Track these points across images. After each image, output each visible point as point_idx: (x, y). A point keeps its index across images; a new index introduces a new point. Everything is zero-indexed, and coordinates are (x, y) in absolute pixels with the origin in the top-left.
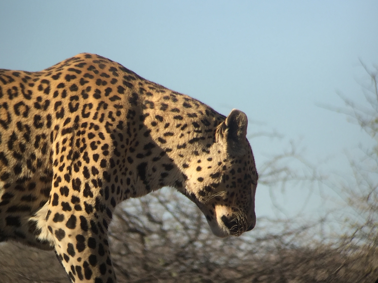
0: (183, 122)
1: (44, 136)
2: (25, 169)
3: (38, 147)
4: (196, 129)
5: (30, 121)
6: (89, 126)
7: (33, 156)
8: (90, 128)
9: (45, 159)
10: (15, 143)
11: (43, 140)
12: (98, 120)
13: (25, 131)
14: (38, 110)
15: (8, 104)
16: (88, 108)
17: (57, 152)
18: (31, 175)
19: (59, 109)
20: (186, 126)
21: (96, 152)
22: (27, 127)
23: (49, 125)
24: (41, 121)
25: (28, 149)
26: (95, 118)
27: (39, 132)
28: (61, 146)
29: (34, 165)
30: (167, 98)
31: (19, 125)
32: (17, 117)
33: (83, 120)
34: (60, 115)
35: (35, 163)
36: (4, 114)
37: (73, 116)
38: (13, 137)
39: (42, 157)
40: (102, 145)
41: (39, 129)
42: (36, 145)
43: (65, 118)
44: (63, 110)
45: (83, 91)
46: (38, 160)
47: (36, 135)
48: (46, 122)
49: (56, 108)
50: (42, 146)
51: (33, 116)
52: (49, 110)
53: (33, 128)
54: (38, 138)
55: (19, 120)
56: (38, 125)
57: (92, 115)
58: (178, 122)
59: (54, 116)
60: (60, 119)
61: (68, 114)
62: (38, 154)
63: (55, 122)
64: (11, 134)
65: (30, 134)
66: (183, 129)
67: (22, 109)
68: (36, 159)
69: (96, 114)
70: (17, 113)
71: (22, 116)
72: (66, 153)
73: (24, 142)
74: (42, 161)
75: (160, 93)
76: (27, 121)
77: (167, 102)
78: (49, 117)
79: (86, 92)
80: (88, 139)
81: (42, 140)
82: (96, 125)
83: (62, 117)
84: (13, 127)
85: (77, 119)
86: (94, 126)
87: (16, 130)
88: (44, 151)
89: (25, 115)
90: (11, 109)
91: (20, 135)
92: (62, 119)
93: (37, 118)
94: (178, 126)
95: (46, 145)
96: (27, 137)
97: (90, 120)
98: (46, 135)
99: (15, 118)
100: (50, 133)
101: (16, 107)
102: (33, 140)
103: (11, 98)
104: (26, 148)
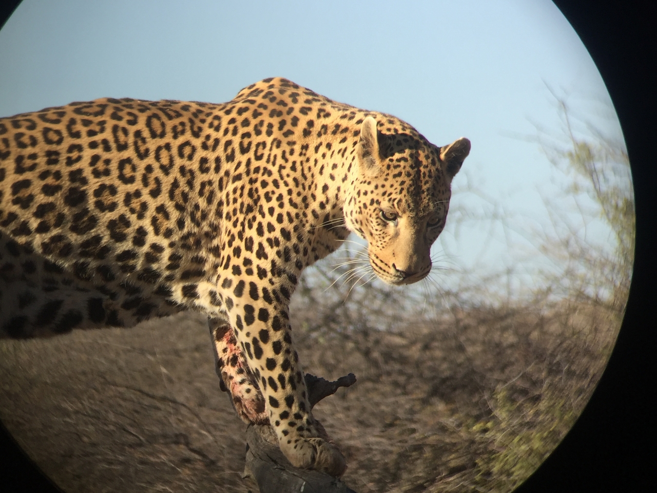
1: (210, 183)
2: (188, 222)
3: (203, 196)
5: (195, 165)
7: (197, 207)
8: (263, 174)
9: (210, 210)
10: (177, 192)
11: (209, 187)
12: (271, 163)
13: (188, 176)
14: (206, 151)
15: (172, 145)
17: (228, 204)
18: (196, 230)
19: (229, 151)
21: (271, 204)
22: (191, 172)
23: (217, 169)
24: (207, 165)
25: (191, 198)
26: (268, 161)
27: (205, 177)
28: (231, 197)
29: (198, 217)
31: (182, 170)
32: (181, 160)
33: (255, 164)
34: (230, 158)
35: (199, 215)
36: (166, 157)
37: (244, 159)
38: (175, 184)
39: (207, 207)
40: (276, 195)
41: (204, 175)
42: (201, 193)
43: (236, 161)
44: (233, 151)
46: (202, 211)
47: (201, 181)
48: (213, 166)
49: (226, 149)
50: (207, 194)
51: (199, 159)
52: (219, 151)
53: (198, 173)
54: (203, 185)
55: (182, 164)
56: (204, 170)
57: (265, 158)
59: (223, 158)
60: (230, 163)
61: (239, 157)
62: (202, 203)
63: (226, 166)
64: (172, 181)
65: (194, 180)
67: (187, 151)
68: (201, 210)
69: (269, 155)
70: (181, 155)
71: (186, 159)
72: (238, 205)
73: (187, 189)
74: (207, 212)
76: (191, 164)
78: (218, 160)
80: (261, 188)
81: (207, 188)
82: (270, 170)
83: (233, 160)
84: (175, 173)
85: (249, 163)
87: (178, 175)
88: (210, 201)
89: (190, 158)
90: (174, 151)
91: (182, 181)
92: (233, 163)
93: (204, 161)
95: (212, 193)
96: (190, 184)
97: (262, 163)
98: (212, 182)
99: (178, 162)
100: (218, 179)
101: (181, 148)
102: (197, 187)
103: (175, 137)
104: (190, 197)
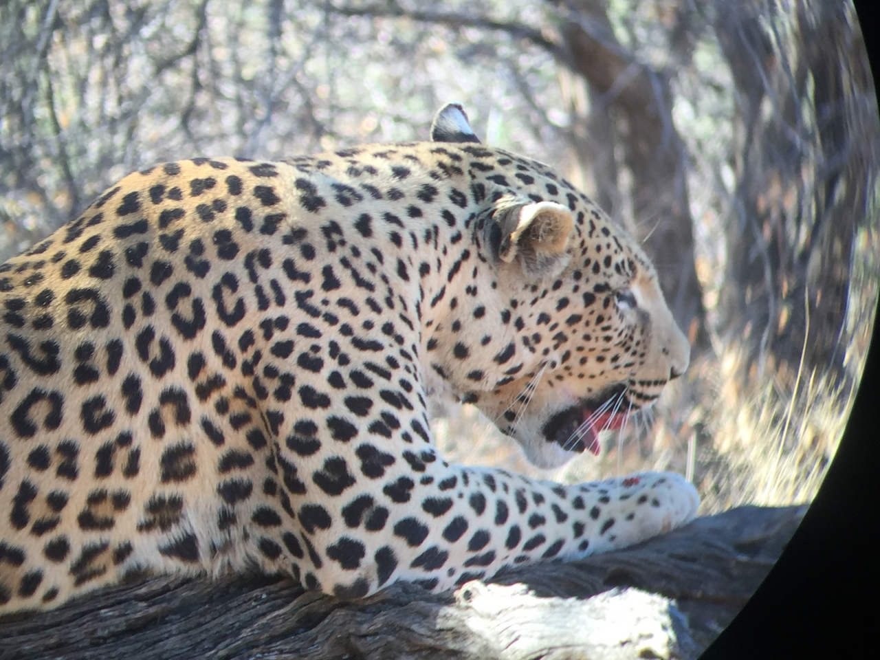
6: (259, 334)
16: (226, 292)
45: (189, 262)
79: (198, 259)
86: (273, 325)
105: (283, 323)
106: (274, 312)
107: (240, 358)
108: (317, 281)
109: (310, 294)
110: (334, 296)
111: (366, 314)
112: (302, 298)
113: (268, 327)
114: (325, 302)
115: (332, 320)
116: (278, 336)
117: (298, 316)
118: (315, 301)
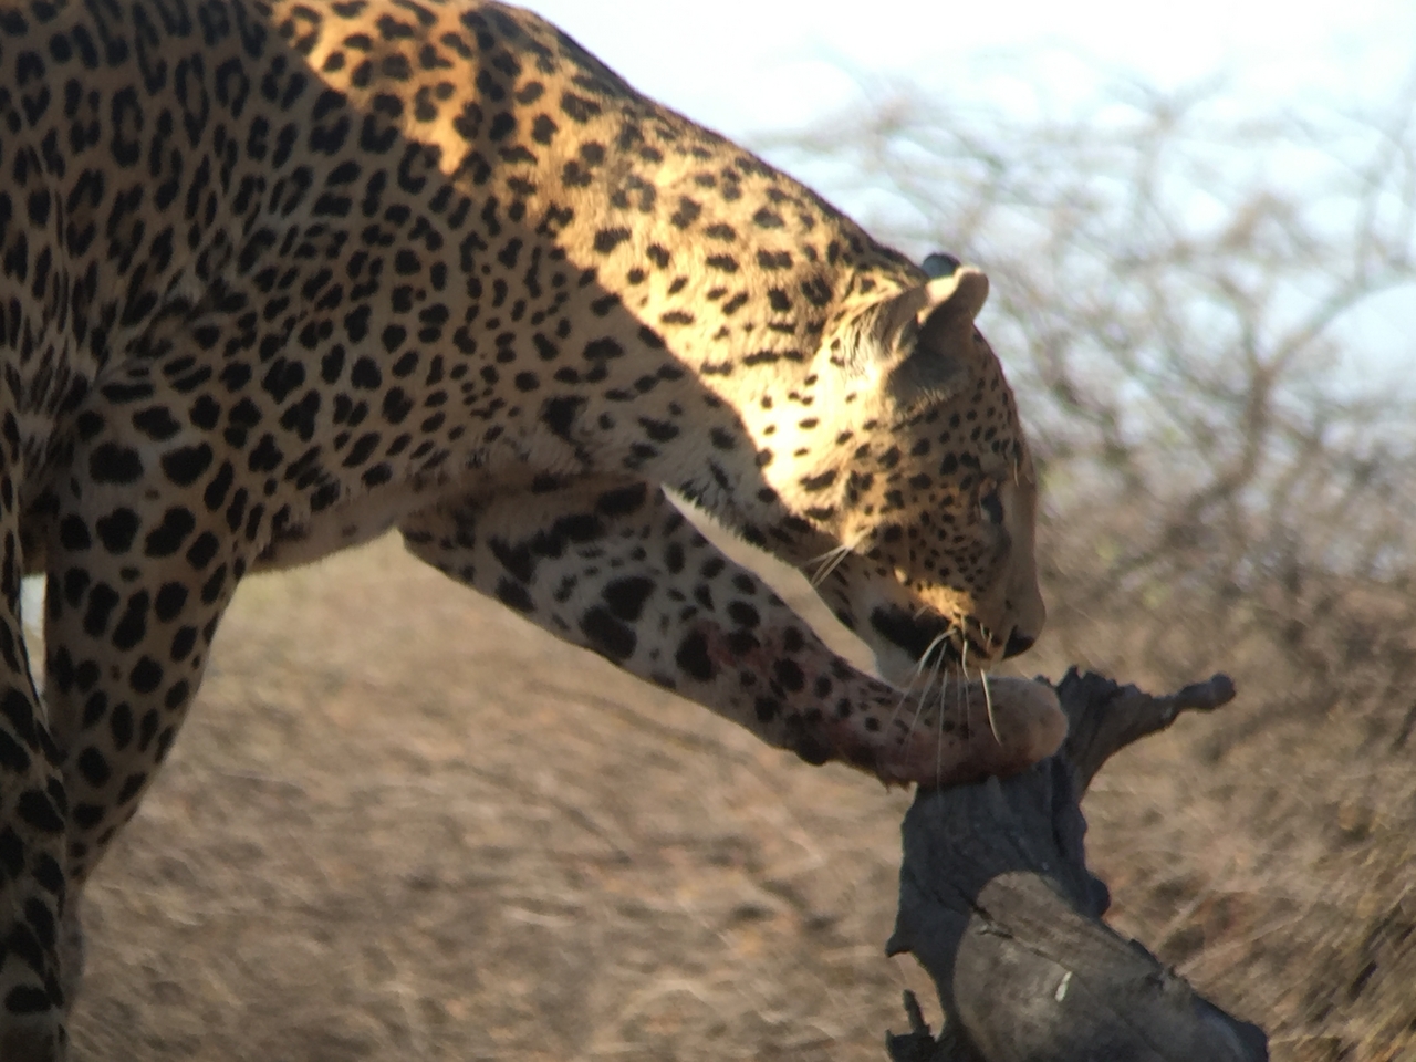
0: (735, 284)
4: (778, 317)
6: (411, 224)
8: (414, 235)
12: (445, 216)
16: (420, 160)
17: (283, 251)
19: (330, 121)
20: (742, 299)
21: (399, 319)
26: (438, 205)
28: (300, 239)
30: (706, 181)
33: (397, 195)
34: (326, 141)
40: (427, 304)
43: (342, 156)
44: (341, 127)
45: (424, 91)
49: (319, 112)
57: (431, 191)
58: (719, 278)
59: (304, 133)
60: (321, 153)
61: (355, 150)
63: (305, 156)
66: (729, 309)
69: (445, 191)
75: (690, 159)
77: (703, 196)
78: (288, 135)
79: (432, 99)
80: (393, 267)
82: (436, 233)
83: (331, 151)
85: (378, 183)
86: (427, 233)
92: (329, 159)
94: (715, 294)
97: (418, 204)
100: (274, 181)
105: (435, 241)
106: (438, 223)
107: (378, 218)
108: (498, 244)
109: (483, 247)
110: (499, 271)
111: (504, 313)
112: (472, 243)
113: (423, 227)
114: (486, 269)
115: (475, 289)
116: (419, 246)
117: (450, 254)
118: (480, 258)
